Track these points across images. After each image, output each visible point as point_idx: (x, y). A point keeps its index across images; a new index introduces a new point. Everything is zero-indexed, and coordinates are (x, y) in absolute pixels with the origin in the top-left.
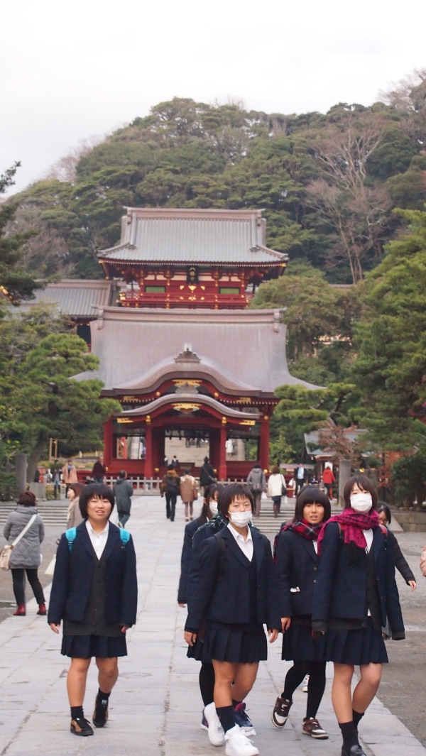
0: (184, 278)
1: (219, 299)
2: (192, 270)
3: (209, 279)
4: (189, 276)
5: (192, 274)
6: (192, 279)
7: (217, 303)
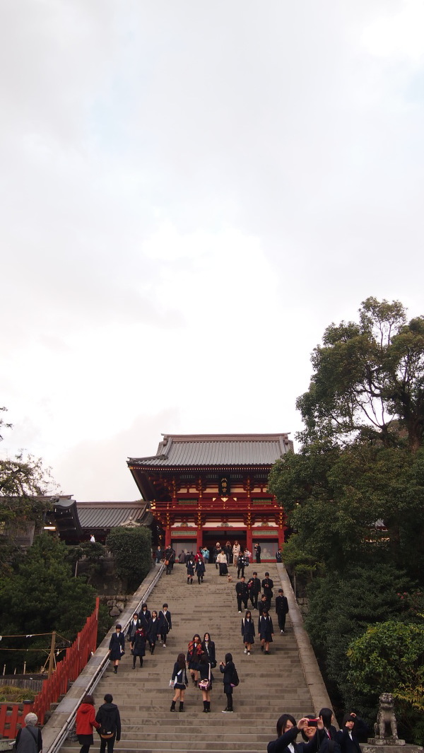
0: (216, 491)
1: (251, 506)
2: (224, 481)
3: (241, 490)
4: (220, 488)
5: (224, 485)
6: (224, 490)
7: (249, 510)
